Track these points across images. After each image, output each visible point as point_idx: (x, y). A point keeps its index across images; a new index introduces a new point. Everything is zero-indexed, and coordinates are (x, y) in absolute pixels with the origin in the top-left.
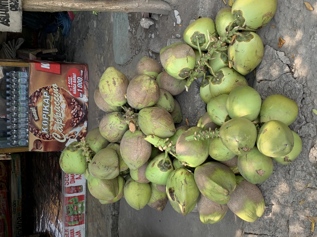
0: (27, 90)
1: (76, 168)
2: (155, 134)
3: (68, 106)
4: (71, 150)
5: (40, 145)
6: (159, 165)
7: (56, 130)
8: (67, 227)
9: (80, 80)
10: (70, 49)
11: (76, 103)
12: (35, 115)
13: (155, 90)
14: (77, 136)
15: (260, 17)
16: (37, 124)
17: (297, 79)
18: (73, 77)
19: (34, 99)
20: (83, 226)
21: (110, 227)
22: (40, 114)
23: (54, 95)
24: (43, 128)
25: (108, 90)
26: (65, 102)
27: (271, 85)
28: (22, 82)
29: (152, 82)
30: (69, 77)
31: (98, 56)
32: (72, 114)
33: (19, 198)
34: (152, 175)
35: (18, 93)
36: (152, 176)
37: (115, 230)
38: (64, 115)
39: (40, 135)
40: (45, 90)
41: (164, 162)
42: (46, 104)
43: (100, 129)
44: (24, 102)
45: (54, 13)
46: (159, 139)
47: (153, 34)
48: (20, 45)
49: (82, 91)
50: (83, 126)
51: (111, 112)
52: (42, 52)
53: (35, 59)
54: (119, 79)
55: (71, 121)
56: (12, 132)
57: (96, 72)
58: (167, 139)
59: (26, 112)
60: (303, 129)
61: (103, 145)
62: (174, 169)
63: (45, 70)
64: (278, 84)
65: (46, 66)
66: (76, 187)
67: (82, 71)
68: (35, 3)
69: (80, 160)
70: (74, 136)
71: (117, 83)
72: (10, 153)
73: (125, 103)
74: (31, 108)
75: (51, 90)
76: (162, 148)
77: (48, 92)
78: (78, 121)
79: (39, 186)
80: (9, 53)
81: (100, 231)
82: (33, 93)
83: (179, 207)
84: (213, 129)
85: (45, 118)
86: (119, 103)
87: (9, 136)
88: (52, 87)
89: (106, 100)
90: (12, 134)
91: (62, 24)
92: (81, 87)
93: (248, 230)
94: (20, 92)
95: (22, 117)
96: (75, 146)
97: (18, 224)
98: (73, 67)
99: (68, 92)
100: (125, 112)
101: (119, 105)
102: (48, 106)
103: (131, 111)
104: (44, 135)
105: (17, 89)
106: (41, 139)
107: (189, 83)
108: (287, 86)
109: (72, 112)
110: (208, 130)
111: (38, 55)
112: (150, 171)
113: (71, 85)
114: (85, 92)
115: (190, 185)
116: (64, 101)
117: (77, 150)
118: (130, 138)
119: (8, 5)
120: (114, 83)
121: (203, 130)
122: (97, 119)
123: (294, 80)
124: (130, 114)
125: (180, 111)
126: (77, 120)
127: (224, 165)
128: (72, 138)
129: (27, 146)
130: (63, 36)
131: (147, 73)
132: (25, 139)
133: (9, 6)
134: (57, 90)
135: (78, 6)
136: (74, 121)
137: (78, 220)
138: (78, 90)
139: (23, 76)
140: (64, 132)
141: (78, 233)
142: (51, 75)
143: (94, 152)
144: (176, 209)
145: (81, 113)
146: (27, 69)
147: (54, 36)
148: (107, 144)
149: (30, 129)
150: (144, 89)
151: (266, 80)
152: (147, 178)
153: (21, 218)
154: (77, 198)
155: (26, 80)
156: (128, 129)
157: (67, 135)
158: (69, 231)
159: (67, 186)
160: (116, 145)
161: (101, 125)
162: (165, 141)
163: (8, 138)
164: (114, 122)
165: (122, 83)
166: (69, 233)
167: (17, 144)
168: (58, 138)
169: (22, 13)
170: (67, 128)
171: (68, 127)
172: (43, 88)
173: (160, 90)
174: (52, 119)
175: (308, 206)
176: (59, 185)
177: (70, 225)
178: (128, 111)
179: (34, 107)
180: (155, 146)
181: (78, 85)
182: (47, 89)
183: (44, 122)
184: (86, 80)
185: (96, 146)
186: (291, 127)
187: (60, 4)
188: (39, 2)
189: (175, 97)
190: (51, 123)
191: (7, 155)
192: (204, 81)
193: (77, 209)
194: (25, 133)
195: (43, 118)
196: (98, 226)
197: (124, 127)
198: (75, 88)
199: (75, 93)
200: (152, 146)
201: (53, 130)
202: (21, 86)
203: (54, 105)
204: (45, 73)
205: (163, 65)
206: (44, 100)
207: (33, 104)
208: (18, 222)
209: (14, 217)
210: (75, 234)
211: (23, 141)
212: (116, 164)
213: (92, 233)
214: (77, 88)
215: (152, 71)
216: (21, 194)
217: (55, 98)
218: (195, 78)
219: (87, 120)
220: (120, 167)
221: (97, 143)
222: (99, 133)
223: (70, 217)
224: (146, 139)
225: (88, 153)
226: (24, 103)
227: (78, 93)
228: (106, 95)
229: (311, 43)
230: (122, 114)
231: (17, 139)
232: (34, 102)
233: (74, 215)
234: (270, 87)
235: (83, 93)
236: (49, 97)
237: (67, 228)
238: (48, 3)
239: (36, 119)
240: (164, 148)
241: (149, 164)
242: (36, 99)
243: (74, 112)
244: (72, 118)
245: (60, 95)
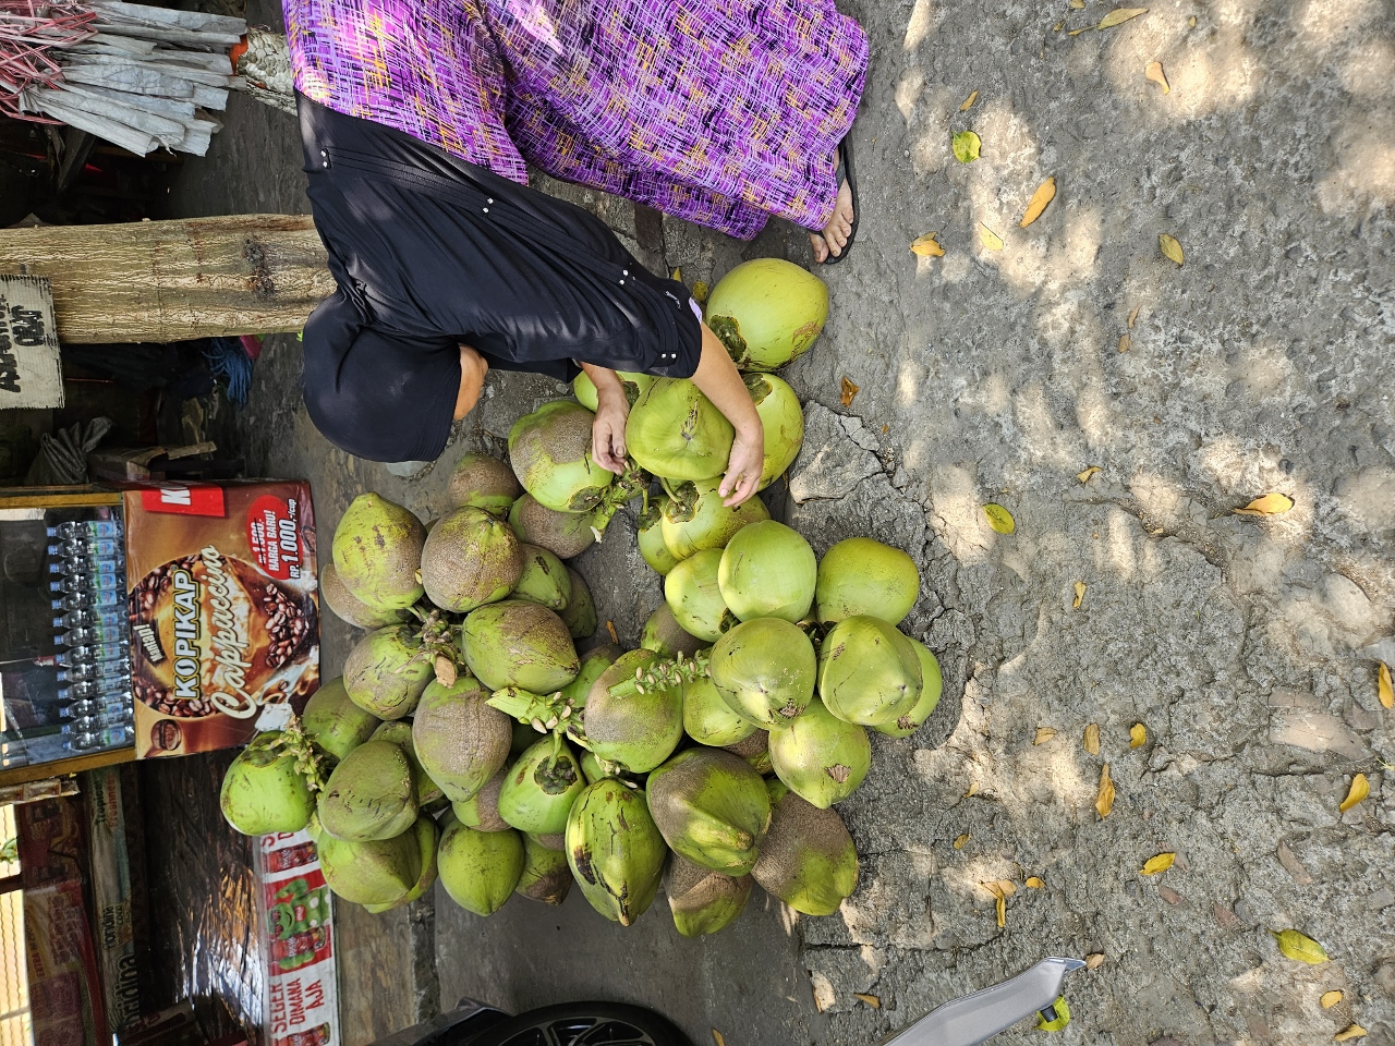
0: (121, 573)
1: (278, 816)
2: (519, 685)
3: (254, 609)
4: (256, 761)
5: (173, 735)
6: (539, 777)
7: (222, 684)
8: (277, 977)
9: (288, 527)
10: (255, 441)
11: (280, 597)
12: (152, 647)
13: (507, 552)
14: (289, 696)
15: (787, 335)
16: (160, 673)
17: (903, 490)
18: (264, 520)
19: (145, 599)
20: (329, 963)
21: (411, 957)
22: (166, 641)
23: (210, 579)
24: (178, 682)
25: (361, 564)
26: (246, 598)
27: (836, 510)
28: (101, 553)
29: (496, 527)
30: (253, 524)
31: (337, 457)
32: (271, 630)
33: (121, 898)
34: (521, 809)
35: (88, 587)
36: (519, 813)
37: (427, 965)
38: (244, 636)
39: (171, 707)
40: (180, 567)
41: (552, 765)
42: (184, 611)
43: (347, 685)
44: (111, 612)
45: (170, 344)
46: (532, 696)
47: (491, 387)
48: (98, 437)
49: (296, 559)
50: (307, 663)
51: (379, 628)
52: (166, 455)
53: (144, 478)
54: (394, 529)
55: (269, 652)
56: (76, 708)
57: (336, 501)
58: (557, 696)
59: (121, 639)
60: (936, 627)
61: (360, 730)
62: (586, 782)
63: (175, 509)
64: (855, 506)
65: (178, 497)
66: (298, 847)
67: (292, 503)
68: (103, 319)
69: (289, 790)
70: (281, 695)
71: (387, 540)
72: (72, 775)
73: (419, 596)
74: (136, 628)
75: (197, 566)
76: (544, 724)
77: (191, 573)
78: (289, 650)
79: (182, 857)
80: (62, 465)
81: (380, 974)
82: (140, 580)
83: (607, 902)
84: (689, 656)
85: (186, 652)
86: (401, 599)
87: (68, 720)
88: (201, 558)
89: (358, 594)
90: (77, 714)
91: (225, 372)
92: (295, 549)
93: (815, 935)
94: (98, 583)
95: (107, 656)
96: (268, 748)
97: (124, 979)
98: (266, 493)
99: (254, 566)
100: (421, 624)
101: (400, 607)
102: (192, 615)
103: (440, 618)
104: (183, 706)
105: (86, 574)
106: (177, 718)
107: (603, 520)
108: (879, 511)
109: (270, 623)
110: (675, 659)
111: (153, 465)
112: (512, 797)
113: (260, 546)
114: (307, 560)
115: (637, 831)
116: (242, 595)
117: (275, 759)
118: (443, 704)
119: (6, 331)
120: (381, 543)
121: (659, 657)
122: (348, 637)
123: (896, 494)
124: (437, 630)
125: (587, 601)
126: (286, 648)
127: (730, 757)
128: (274, 701)
129: (131, 744)
130: (230, 405)
131: (479, 501)
132: (122, 724)
133: (11, 331)
134: (219, 564)
135: (247, 320)
136: (279, 652)
137: (312, 948)
138: (285, 558)
139: (102, 536)
140: (248, 687)
141: (315, 988)
142: (196, 523)
143: (332, 756)
144: (602, 909)
145: (299, 624)
146: (116, 511)
147: (204, 406)
148: (370, 728)
149: (138, 690)
150: (472, 550)
151: (818, 498)
152: (505, 819)
153: (132, 961)
154: (303, 883)
155: (113, 544)
156: (432, 676)
157: (258, 694)
158: (285, 988)
159: (268, 850)
160: (400, 727)
161: (349, 672)
162: (551, 702)
163: (66, 729)
164: (388, 660)
165: (404, 540)
166: (286, 993)
167: (97, 742)
168: (231, 707)
169: (58, 350)
170: (256, 676)
171: (260, 672)
172: (174, 562)
173: (524, 548)
174: (207, 654)
175: (980, 849)
176: (244, 850)
177: (286, 967)
178: (429, 620)
179: (144, 622)
180: (522, 721)
181: (282, 543)
182: (185, 566)
183: (182, 663)
184: (305, 528)
185: (337, 739)
186: (905, 628)
187: (187, 318)
188: (113, 315)
189: (568, 563)
190: (206, 666)
191: (62, 780)
192: (645, 512)
193: (305, 914)
194: (120, 705)
195: (179, 652)
196: (374, 957)
197: (422, 670)
198: (273, 554)
199: (274, 567)
200: (514, 720)
201: (211, 684)
202: (98, 563)
203: (211, 609)
204: (175, 517)
205: (521, 480)
206: (178, 599)
207: (143, 615)
208: (123, 974)
209: (110, 961)
210: (304, 994)
211: (116, 730)
212: (404, 787)
213: (357, 983)
214: (281, 552)
215: (494, 493)
216: (127, 884)
217: (212, 589)
218: (618, 506)
219: (318, 642)
220: (418, 797)
221: (340, 728)
222: (345, 696)
223: (283, 946)
224: (490, 702)
225: (313, 764)
226: (114, 615)
227: (284, 566)
228: (357, 580)
229: (931, 389)
230: (412, 629)
231: (94, 728)
232: (145, 609)
233: (297, 935)
234: (834, 515)
235: (300, 565)
236: (192, 587)
237: (276, 980)
238: (146, 314)
239: (156, 657)
240: (550, 725)
241: (509, 777)
242: (150, 598)
243: (276, 625)
244: (272, 642)
245: (229, 579)
